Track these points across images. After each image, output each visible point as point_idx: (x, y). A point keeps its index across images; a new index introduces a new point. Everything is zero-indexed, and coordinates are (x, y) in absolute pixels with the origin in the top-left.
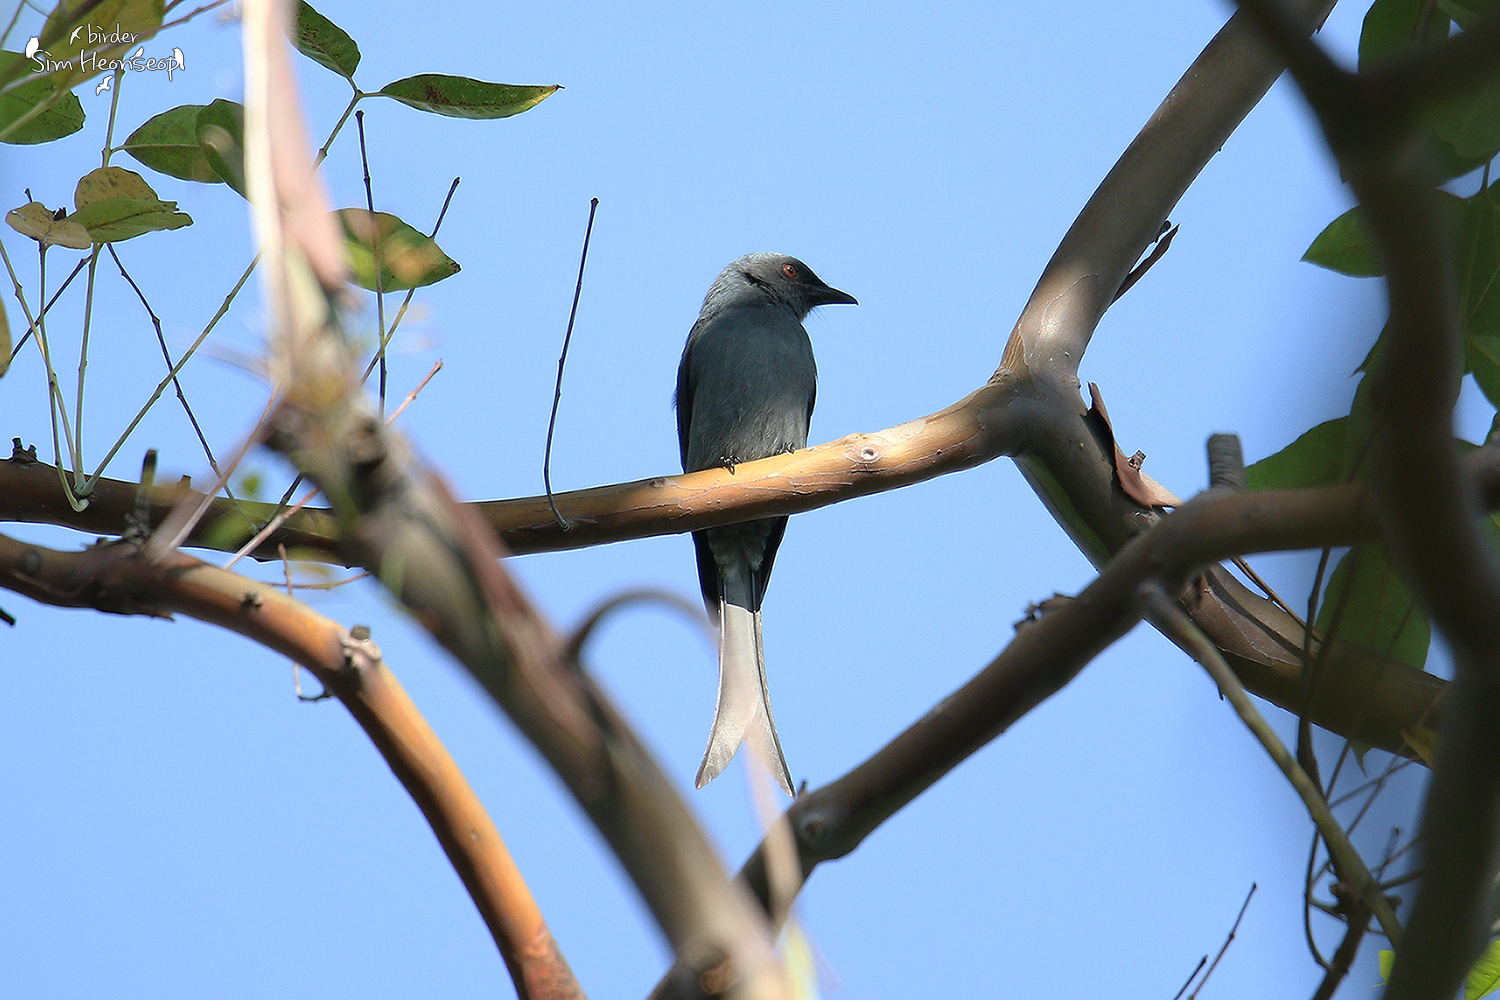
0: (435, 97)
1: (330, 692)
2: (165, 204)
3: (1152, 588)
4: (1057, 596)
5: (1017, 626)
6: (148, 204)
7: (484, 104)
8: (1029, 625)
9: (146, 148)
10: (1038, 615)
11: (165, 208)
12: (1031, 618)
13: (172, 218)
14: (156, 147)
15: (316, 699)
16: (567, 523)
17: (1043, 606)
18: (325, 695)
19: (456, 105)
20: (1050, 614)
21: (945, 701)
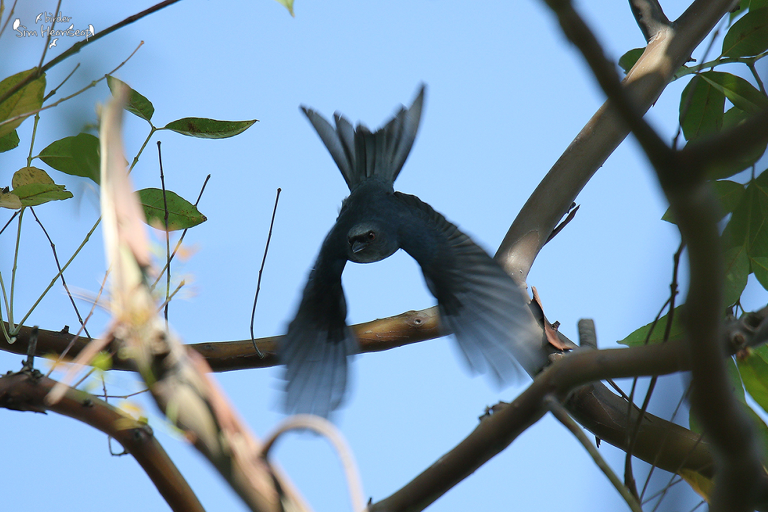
0: (193, 129)
1: (127, 451)
2: (59, 187)
3: (550, 398)
4: (501, 403)
5: (481, 418)
6: (51, 187)
7: (219, 132)
8: (486, 417)
9: (51, 157)
10: (491, 412)
11: (59, 189)
12: (488, 414)
13: (62, 194)
14: (55, 157)
15: (120, 455)
16: (262, 354)
17: (494, 408)
18: (125, 453)
19: (204, 133)
20: (498, 412)
21: (443, 457)
